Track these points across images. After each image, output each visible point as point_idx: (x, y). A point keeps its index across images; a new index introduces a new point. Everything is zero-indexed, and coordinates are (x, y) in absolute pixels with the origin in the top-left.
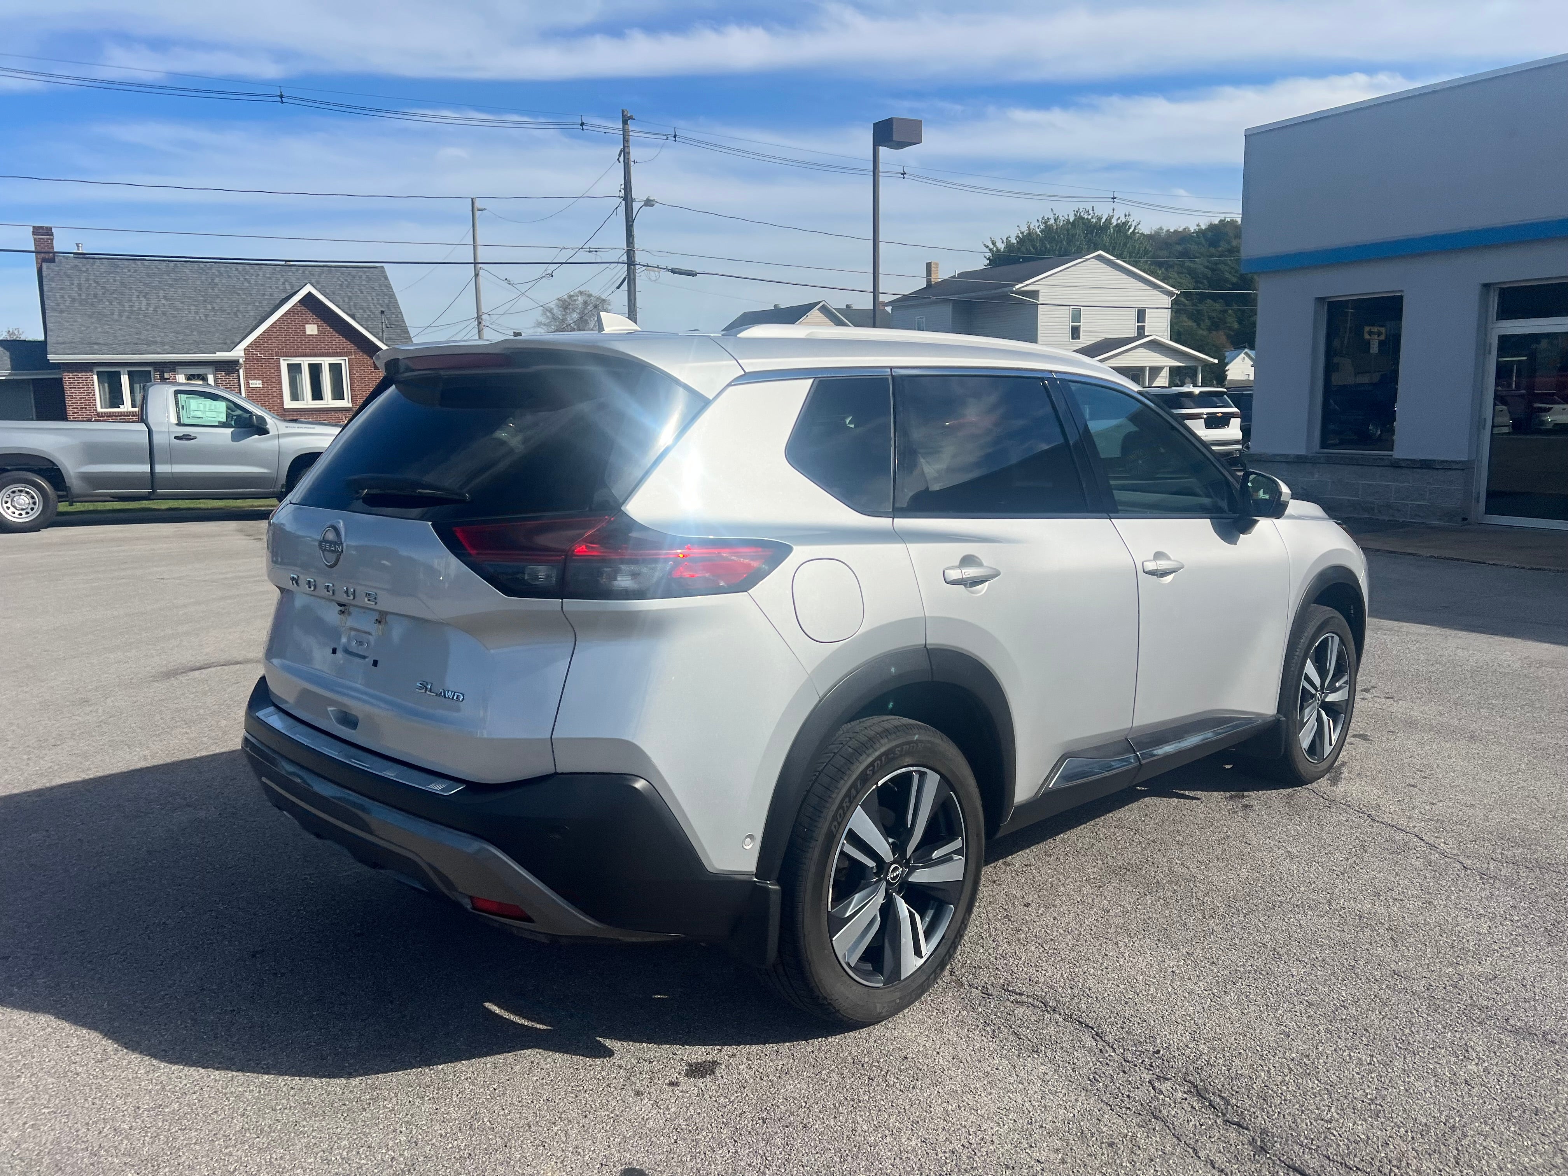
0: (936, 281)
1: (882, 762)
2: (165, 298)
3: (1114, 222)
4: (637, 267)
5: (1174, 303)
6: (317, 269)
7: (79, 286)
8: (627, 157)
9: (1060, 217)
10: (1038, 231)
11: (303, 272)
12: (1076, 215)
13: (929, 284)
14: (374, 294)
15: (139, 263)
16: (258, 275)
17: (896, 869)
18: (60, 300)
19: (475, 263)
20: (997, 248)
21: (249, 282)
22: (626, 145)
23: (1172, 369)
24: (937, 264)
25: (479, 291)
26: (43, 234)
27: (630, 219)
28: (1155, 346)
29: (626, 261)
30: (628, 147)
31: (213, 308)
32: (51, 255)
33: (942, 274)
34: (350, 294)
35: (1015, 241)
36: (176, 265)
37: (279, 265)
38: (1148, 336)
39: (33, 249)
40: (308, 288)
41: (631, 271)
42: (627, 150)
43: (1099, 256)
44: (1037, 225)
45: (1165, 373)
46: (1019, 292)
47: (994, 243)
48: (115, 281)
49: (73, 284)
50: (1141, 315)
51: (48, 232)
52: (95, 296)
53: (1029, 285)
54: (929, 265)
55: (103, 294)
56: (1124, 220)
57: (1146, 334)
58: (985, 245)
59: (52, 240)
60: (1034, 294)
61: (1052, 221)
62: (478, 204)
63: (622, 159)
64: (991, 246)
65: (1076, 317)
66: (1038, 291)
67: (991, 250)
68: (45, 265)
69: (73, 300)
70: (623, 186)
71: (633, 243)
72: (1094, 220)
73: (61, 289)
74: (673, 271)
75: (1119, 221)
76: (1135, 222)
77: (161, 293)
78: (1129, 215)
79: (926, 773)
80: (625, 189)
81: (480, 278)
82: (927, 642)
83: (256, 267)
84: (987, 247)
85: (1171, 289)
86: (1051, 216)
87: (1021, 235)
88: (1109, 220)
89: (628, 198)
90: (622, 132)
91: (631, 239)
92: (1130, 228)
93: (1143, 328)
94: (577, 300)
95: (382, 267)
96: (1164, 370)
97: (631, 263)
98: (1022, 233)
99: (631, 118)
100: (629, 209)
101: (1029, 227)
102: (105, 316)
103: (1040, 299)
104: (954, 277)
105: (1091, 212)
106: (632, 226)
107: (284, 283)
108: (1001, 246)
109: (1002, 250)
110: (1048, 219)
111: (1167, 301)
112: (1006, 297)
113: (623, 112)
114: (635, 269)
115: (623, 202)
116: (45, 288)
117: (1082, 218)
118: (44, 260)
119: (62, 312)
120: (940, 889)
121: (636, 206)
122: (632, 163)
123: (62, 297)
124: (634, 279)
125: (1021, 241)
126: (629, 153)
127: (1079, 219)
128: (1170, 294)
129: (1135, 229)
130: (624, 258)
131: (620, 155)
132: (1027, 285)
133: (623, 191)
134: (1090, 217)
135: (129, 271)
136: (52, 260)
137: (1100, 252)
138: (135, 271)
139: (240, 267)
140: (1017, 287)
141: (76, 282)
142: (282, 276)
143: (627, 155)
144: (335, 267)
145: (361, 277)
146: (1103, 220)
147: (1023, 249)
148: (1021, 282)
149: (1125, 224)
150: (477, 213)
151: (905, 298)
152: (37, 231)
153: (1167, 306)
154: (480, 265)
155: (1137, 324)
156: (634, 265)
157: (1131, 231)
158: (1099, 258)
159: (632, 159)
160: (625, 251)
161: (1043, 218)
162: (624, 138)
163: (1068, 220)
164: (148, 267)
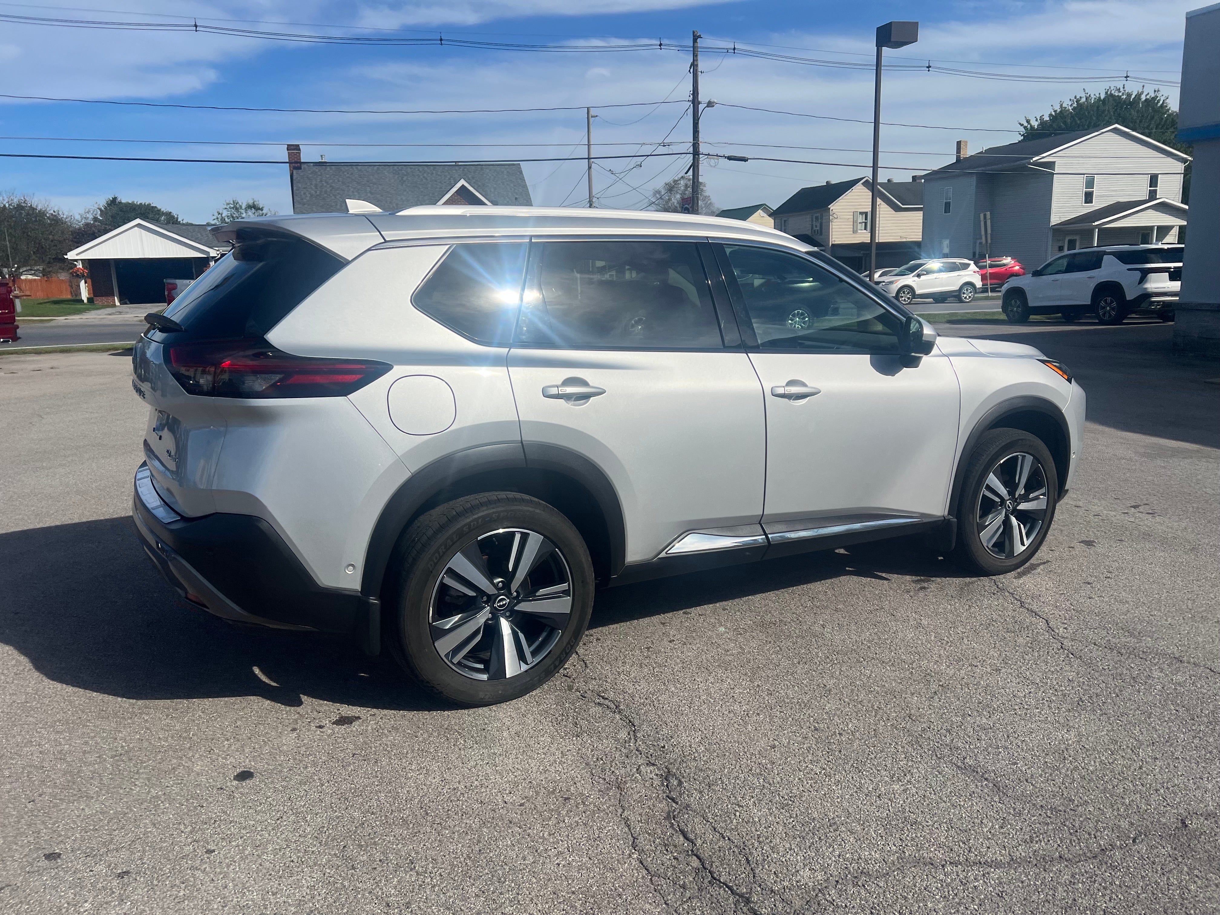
0: (965, 156)
1: (478, 523)
2: (370, 192)
3: (1143, 98)
4: (701, 156)
5: (1186, 169)
6: (473, 168)
7: (316, 186)
8: (695, 69)
9: (1092, 96)
10: (1070, 108)
11: (463, 170)
12: (1106, 93)
13: (958, 159)
14: (512, 185)
15: (354, 167)
16: (433, 173)
17: (503, 600)
18: (303, 196)
19: (589, 158)
20: (1031, 126)
21: (426, 179)
22: (695, 59)
23: (1181, 227)
24: (966, 142)
25: (591, 180)
26: (294, 150)
27: (696, 118)
28: (1165, 208)
29: (692, 152)
30: (697, 60)
31: (402, 199)
32: (299, 164)
33: (970, 151)
34: (495, 186)
35: (1048, 119)
36: (378, 169)
37: (447, 165)
38: (1158, 199)
39: (288, 161)
40: (462, 182)
41: (696, 160)
42: (696, 63)
43: (1115, 129)
44: (1070, 103)
45: (1175, 232)
46: (1036, 164)
47: (1028, 121)
48: (339, 181)
49: (311, 184)
50: (1154, 180)
51: (297, 147)
52: (326, 192)
53: (1046, 157)
54: (959, 144)
55: (331, 190)
56: (1153, 95)
57: (1158, 197)
58: (1020, 124)
59: (300, 153)
60: (1051, 165)
61: (1084, 100)
62: (593, 112)
63: (692, 70)
64: (1026, 124)
65: (1090, 183)
66: (1054, 162)
67: (1025, 128)
68: (295, 172)
69: (312, 195)
70: (692, 92)
71: (698, 137)
72: (1124, 97)
73: (305, 188)
74: (730, 158)
75: (1148, 97)
76: (1164, 97)
77: (368, 189)
78: (1158, 91)
79: (529, 534)
80: (693, 94)
81: (592, 170)
82: (523, 439)
83: (432, 168)
84: (1022, 125)
85: (1185, 156)
86: (1083, 95)
87: (1053, 113)
88: (1139, 95)
89: (695, 102)
90: (692, 49)
91: (697, 134)
92: (1159, 101)
93: (1155, 191)
94: (680, 184)
95: (519, 164)
96: (1174, 229)
97: (696, 153)
98: (1055, 111)
99: (700, 37)
100: (696, 110)
101: (1061, 105)
102: (332, 206)
103: (1056, 169)
104: (981, 153)
105: (1122, 90)
106: (698, 123)
107: (450, 179)
108: (1035, 124)
109: (1036, 127)
110: (1081, 97)
111: (1180, 167)
112: (1025, 168)
113: (694, 32)
114: (699, 158)
115: (692, 105)
116: (295, 189)
117: (1111, 95)
118: (295, 168)
119: (304, 204)
120: (546, 618)
121: (701, 107)
122: (700, 73)
123: (305, 194)
124: (698, 166)
125: (1054, 118)
126: (697, 65)
127: (1110, 96)
128: (1184, 161)
129: (1163, 103)
130: (691, 150)
131: (690, 68)
132: (1043, 158)
133: (692, 96)
134: (1120, 94)
135: (348, 174)
136: (300, 168)
137: (1117, 126)
138: (352, 174)
139: (421, 169)
140: (1034, 159)
141: (314, 182)
142: (449, 173)
143: (695, 67)
144: (486, 165)
145: (503, 172)
146: (1133, 96)
147: (1055, 125)
148: (1038, 155)
149: (1154, 99)
150: (591, 120)
151: (934, 173)
152: (290, 147)
153: (1180, 172)
154: (592, 160)
155: (1149, 188)
156: (698, 155)
157: (1159, 104)
158: (1116, 131)
159: (699, 70)
160: (691, 144)
161: (1075, 97)
162: (694, 54)
163: (1100, 97)
164: (360, 170)
